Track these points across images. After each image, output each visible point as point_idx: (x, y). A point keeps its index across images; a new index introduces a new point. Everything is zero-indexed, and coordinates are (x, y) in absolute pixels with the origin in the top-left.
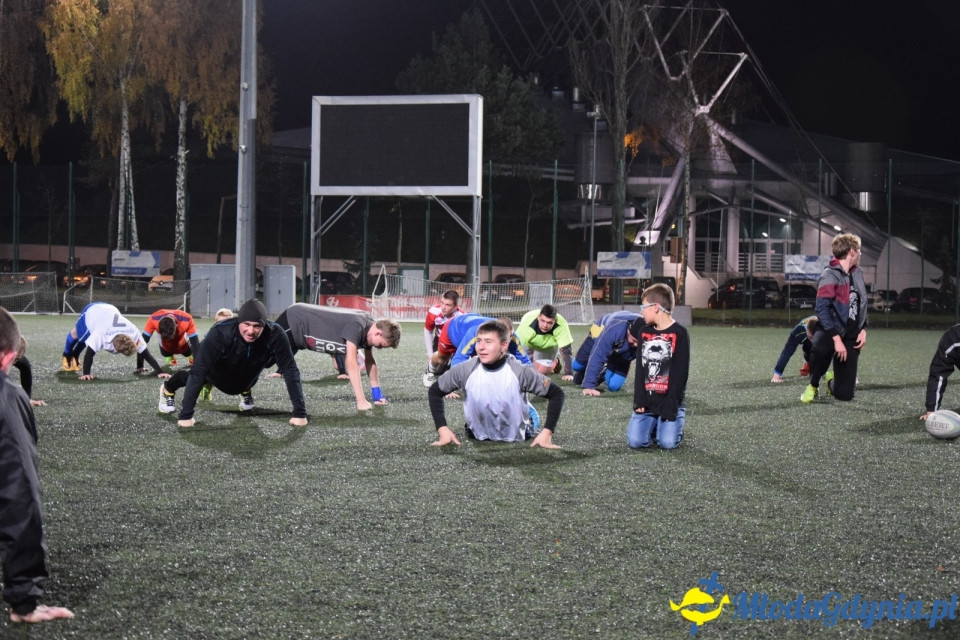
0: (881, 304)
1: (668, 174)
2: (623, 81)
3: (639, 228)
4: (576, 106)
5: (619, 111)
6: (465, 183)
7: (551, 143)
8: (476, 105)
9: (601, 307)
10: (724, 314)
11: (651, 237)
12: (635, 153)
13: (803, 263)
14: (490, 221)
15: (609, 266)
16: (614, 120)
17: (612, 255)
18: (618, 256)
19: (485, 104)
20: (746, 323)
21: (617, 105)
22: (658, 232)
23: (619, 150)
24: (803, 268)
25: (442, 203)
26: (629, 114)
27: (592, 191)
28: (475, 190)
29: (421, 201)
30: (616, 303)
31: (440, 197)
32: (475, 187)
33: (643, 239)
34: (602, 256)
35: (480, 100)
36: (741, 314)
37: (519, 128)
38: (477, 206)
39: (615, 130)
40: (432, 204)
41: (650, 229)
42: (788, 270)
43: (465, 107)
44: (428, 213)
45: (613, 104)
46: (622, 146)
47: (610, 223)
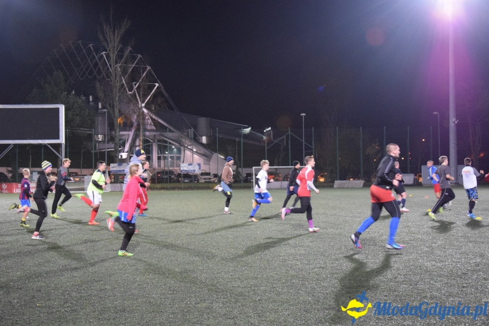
0: (214, 179)
1: (130, 131)
2: (117, 98)
3: (120, 151)
4: (91, 103)
5: (116, 110)
6: (58, 138)
7: (90, 122)
8: (62, 108)
9: (112, 184)
10: (159, 186)
11: (124, 155)
12: (122, 126)
13: (187, 166)
14: (68, 153)
15: (115, 169)
16: (114, 113)
17: (116, 165)
18: (119, 165)
19: (65, 107)
20: (167, 189)
21: (115, 107)
22: (127, 153)
23: (116, 124)
24: (187, 168)
25: (49, 146)
26: (120, 111)
27: (100, 137)
28: (63, 141)
29: (40, 145)
30: (117, 183)
31: (48, 144)
32: (62, 140)
33: (121, 156)
34: (112, 165)
35: (64, 107)
36: (165, 185)
37: (78, 117)
38: (63, 147)
39: (114, 117)
40: (45, 146)
41: (123, 152)
42: (182, 169)
43: (58, 109)
44: (43, 150)
45: (113, 107)
46: (117, 123)
47: (113, 149)
